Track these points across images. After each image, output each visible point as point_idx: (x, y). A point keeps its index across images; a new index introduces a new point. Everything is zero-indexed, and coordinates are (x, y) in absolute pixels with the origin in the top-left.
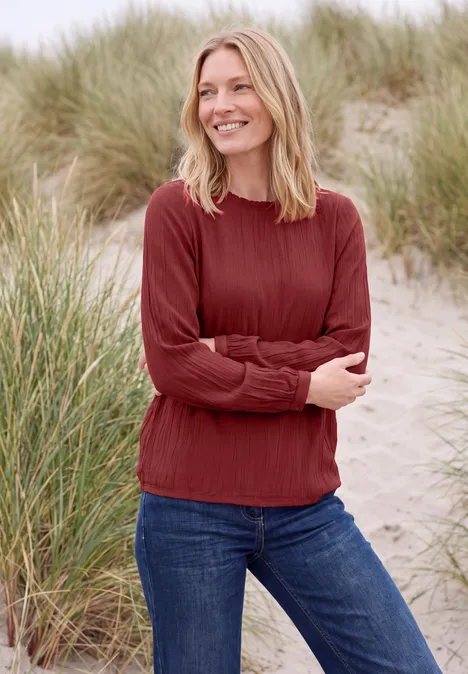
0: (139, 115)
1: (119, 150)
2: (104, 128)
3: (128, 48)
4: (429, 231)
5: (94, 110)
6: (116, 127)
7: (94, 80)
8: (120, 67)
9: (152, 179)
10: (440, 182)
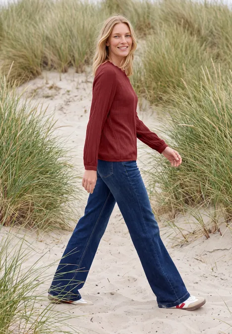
0: (29, 43)
1: (19, 57)
2: (13, 47)
3: (24, 12)
4: (149, 92)
5: (9, 39)
6: (18, 47)
7: (8, 26)
8: (20, 20)
9: (34, 70)
10: (154, 72)
